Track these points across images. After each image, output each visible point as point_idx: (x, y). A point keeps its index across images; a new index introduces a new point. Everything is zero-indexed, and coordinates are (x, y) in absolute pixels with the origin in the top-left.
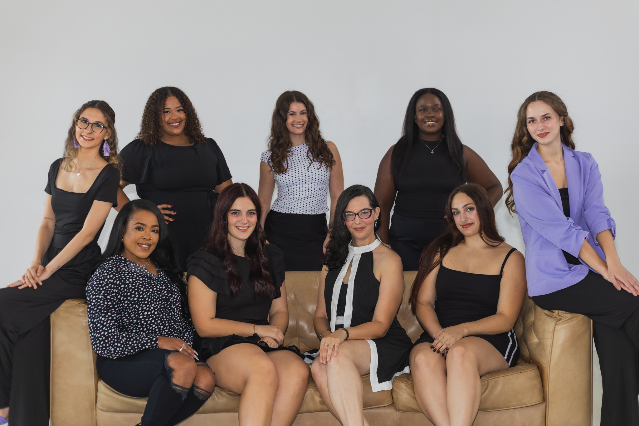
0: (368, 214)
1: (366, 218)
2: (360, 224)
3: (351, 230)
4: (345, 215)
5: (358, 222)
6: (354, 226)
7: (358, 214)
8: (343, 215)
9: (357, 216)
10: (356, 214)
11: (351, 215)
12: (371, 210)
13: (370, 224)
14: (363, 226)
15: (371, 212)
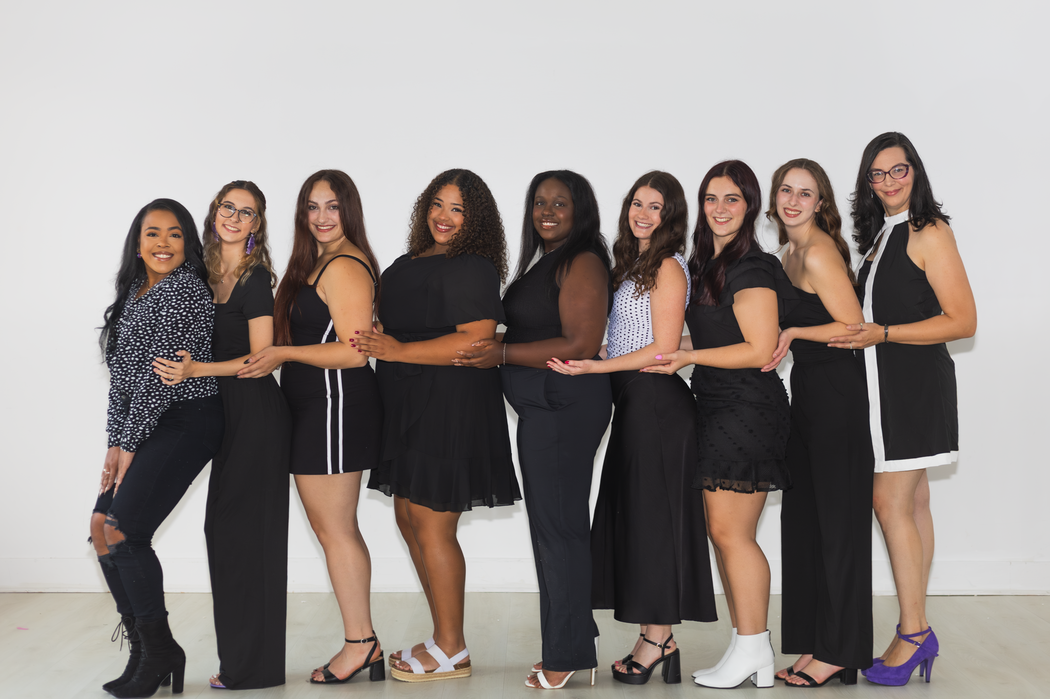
0: (903, 171)
1: (902, 177)
2: (891, 186)
3: (881, 195)
4: (871, 174)
5: (889, 184)
6: (885, 188)
7: (889, 173)
8: (868, 175)
9: (887, 175)
10: (886, 173)
11: (878, 174)
12: (906, 166)
13: (908, 184)
14: (897, 188)
15: (907, 169)
